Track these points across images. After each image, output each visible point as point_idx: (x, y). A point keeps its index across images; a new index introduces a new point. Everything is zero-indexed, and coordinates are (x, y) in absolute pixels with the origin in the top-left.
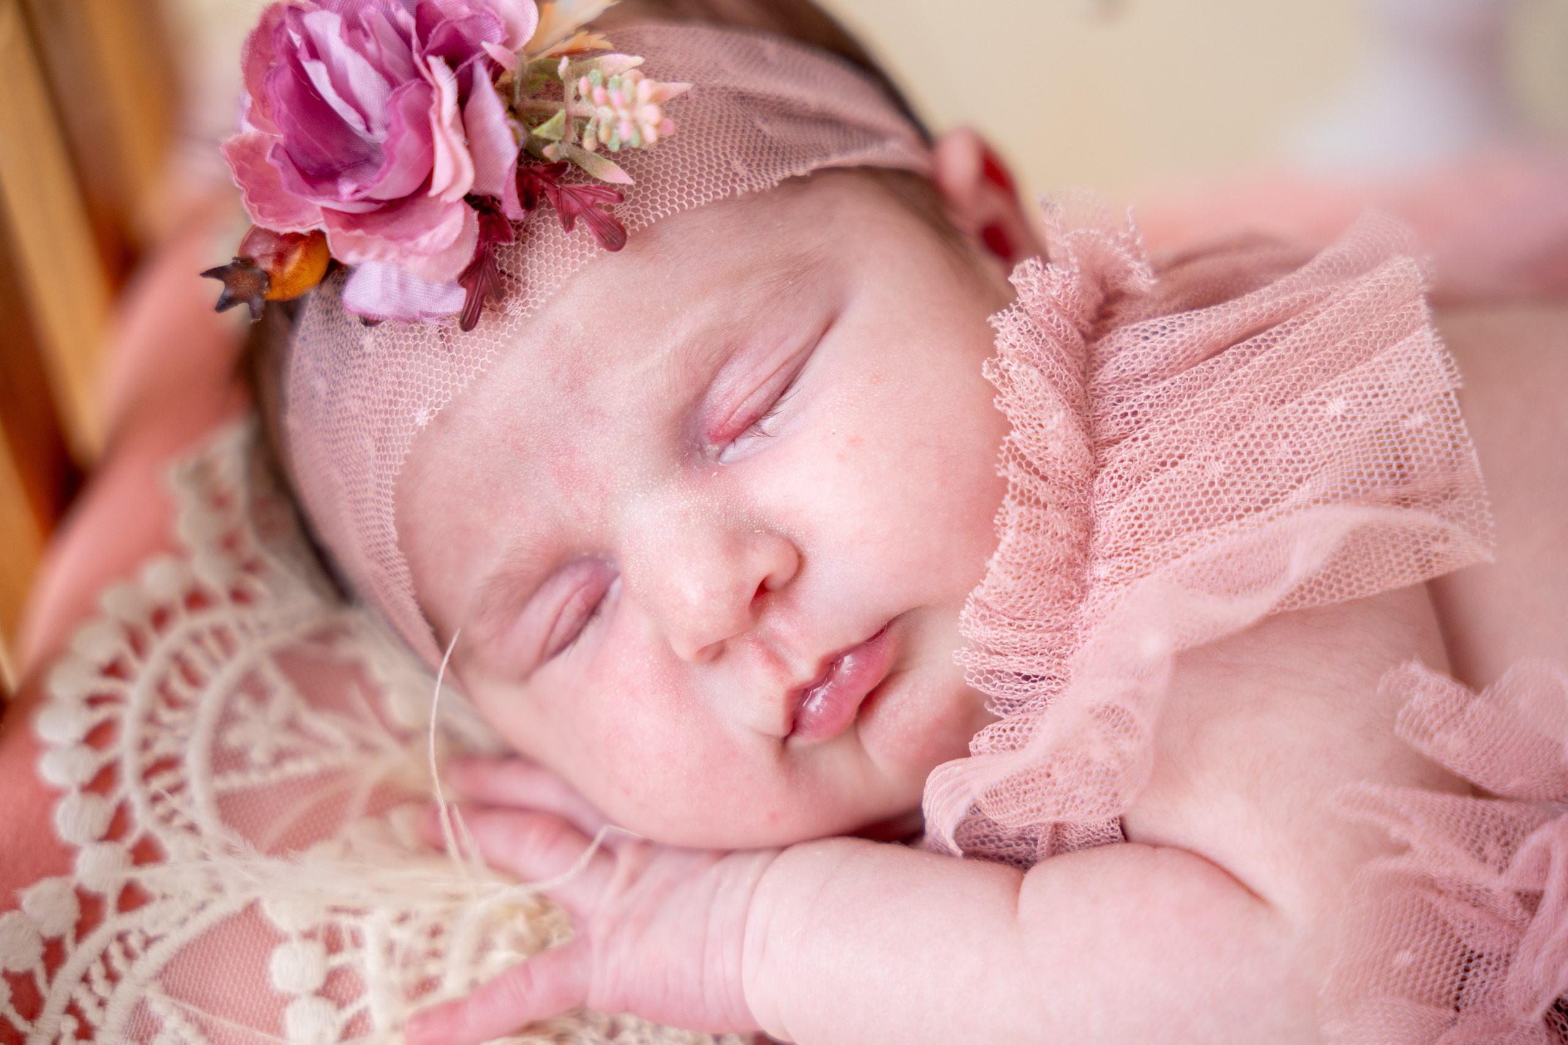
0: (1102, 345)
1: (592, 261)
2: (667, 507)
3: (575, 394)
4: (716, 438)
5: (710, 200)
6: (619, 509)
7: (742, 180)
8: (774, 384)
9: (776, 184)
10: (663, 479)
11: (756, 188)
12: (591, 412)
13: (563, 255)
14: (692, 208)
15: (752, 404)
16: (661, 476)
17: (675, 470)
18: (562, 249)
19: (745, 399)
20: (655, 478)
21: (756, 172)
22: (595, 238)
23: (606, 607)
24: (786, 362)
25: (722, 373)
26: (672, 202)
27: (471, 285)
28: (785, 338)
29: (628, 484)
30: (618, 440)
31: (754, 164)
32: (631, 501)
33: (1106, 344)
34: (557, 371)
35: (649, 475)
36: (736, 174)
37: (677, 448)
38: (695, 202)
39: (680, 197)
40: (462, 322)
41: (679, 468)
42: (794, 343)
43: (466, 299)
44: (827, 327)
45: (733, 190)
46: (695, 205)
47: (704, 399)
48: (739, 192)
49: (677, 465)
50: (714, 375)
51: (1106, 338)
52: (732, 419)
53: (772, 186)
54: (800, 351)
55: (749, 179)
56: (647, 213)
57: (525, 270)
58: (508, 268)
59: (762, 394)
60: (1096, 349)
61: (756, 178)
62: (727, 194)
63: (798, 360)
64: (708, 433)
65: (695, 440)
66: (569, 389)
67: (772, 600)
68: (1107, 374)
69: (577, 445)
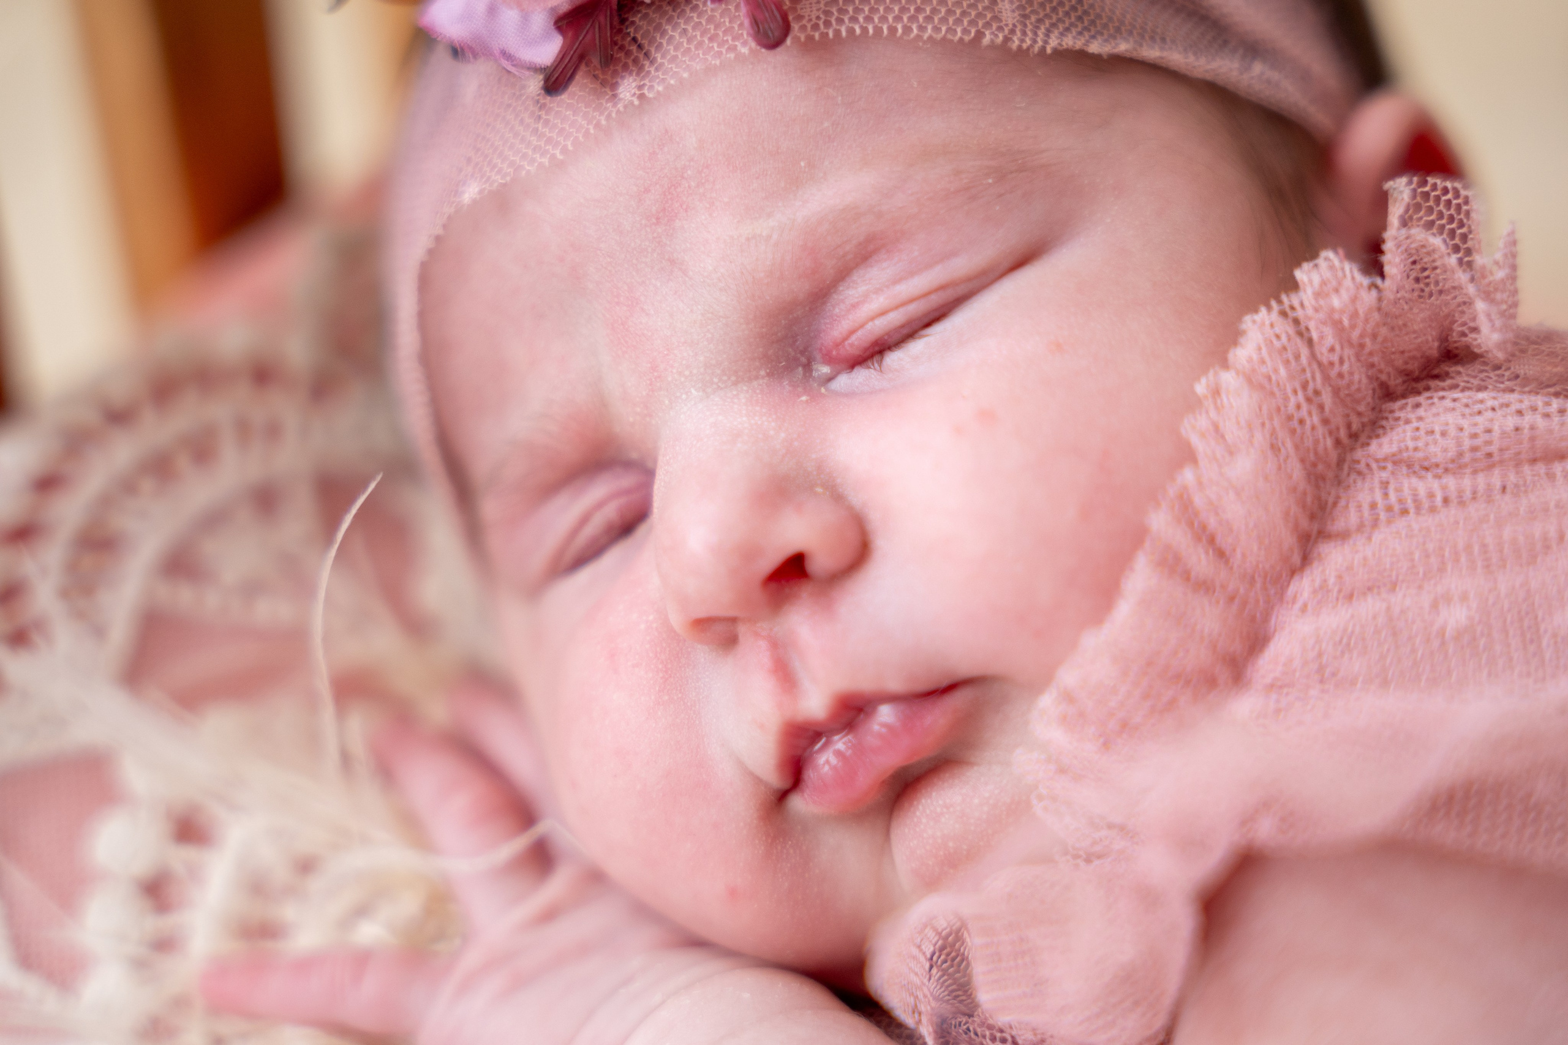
0: (1402, 408)
1: (740, 58)
2: (720, 418)
3: (660, 230)
4: (829, 359)
5: (939, 36)
6: (667, 402)
7: (1000, 29)
8: (915, 309)
9: (1049, 51)
10: (735, 384)
11: (1015, 44)
12: (672, 262)
13: (711, 39)
14: (905, 38)
15: (880, 326)
16: (733, 378)
17: (757, 378)
18: (712, 31)
19: (872, 319)
20: (725, 378)
21: (1030, 27)
22: (747, 22)
23: (641, 530)
24: (942, 288)
25: (855, 276)
26: (883, 19)
27: (570, 34)
28: (953, 254)
29: (687, 373)
30: (692, 311)
31: (1033, 18)
32: (684, 396)
33: (1409, 408)
34: (647, 191)
35: (718, 372)
36: (995, 18)
37: (770, 352)
38: (915, 31)
39: (898, 18)
40: (547, 80)
41: (763, 378)
42: (961, 265)
43: (560, 51)
44: (1021, 261)
45: (980, 35)
46: (912, 36)
47: (824, 303)
48: (987, 40)
49: (763, 373)
50: (843, 274)
51: (1411, 401)
52: (850, 341)
53: (1043, 49)
54: (969, 279)
55: (1012, 32)
56: (840, 21)
57: (660, 45)
58: (643, 37)
59: (895, 318)
60: (1392, 412)
61: (1024, 33)
62: (967, 38)
63: (961, 290)
64: (821, 349)
65: (802, 353)
66: (654, 220)
67: (805, 592)
68: (1385, 446)
69: (643, 299)
